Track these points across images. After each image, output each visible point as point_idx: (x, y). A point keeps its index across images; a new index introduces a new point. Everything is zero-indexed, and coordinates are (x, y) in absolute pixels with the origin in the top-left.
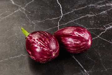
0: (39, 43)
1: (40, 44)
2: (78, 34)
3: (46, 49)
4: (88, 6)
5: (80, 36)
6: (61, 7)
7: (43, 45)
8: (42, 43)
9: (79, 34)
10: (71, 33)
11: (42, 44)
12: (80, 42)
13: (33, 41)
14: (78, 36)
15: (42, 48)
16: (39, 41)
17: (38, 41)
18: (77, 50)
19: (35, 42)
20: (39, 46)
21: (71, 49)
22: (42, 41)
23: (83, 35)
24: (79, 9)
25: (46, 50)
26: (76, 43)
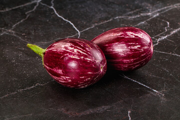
0: (75, 50)
1: (79, 52)
2: (134, 34)
3: (89, 59)
4: (113, 19)
5: (138, 37)
6: (72, 24)
7: (84, 53)
8: (80, 50)
9: (136, 35)
10: (121, 35)
11: (81, 52)
12: (140, 46)
13: (64, 49)
14: (134, 37)
15: (82, 57)
16: (75, 48)
17: (73, 48)
18: (135, 61)
19: (67, 50)
20: (78, 55)
21: (125, 61)
22: (80, 47)
23: (141, 35)
24: (102, 23)
25: (90, 61)
26: (133, 48)
